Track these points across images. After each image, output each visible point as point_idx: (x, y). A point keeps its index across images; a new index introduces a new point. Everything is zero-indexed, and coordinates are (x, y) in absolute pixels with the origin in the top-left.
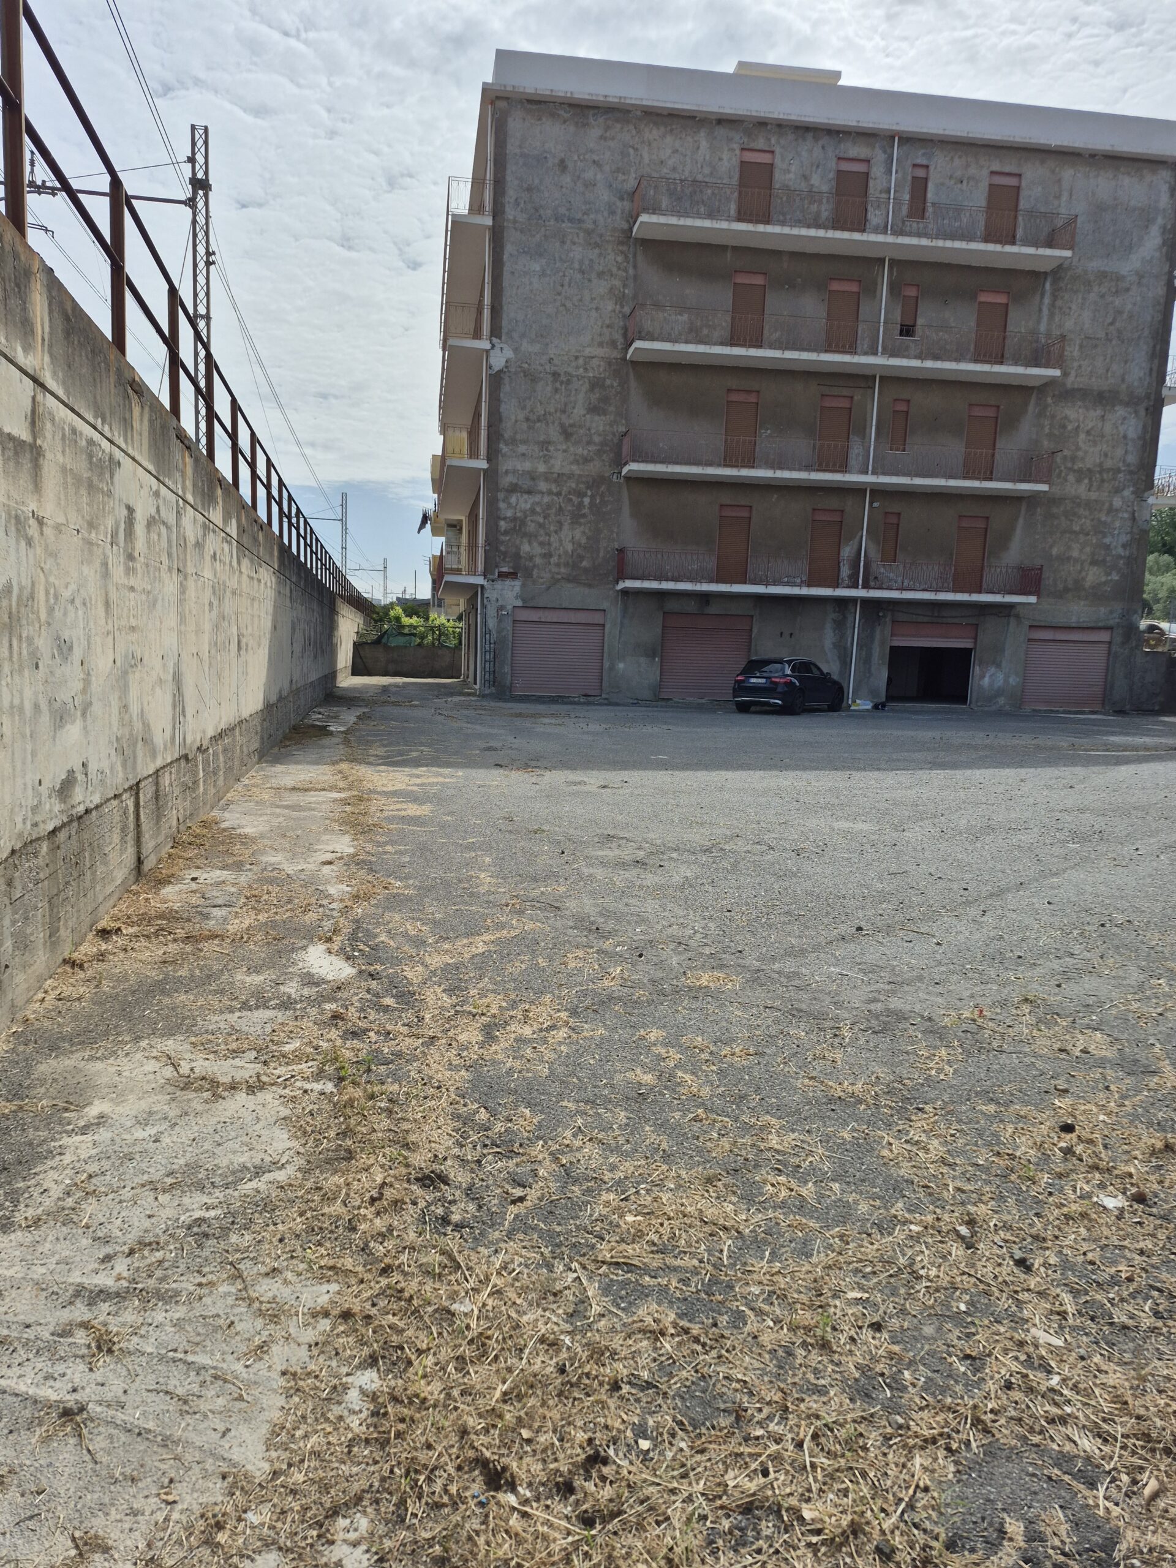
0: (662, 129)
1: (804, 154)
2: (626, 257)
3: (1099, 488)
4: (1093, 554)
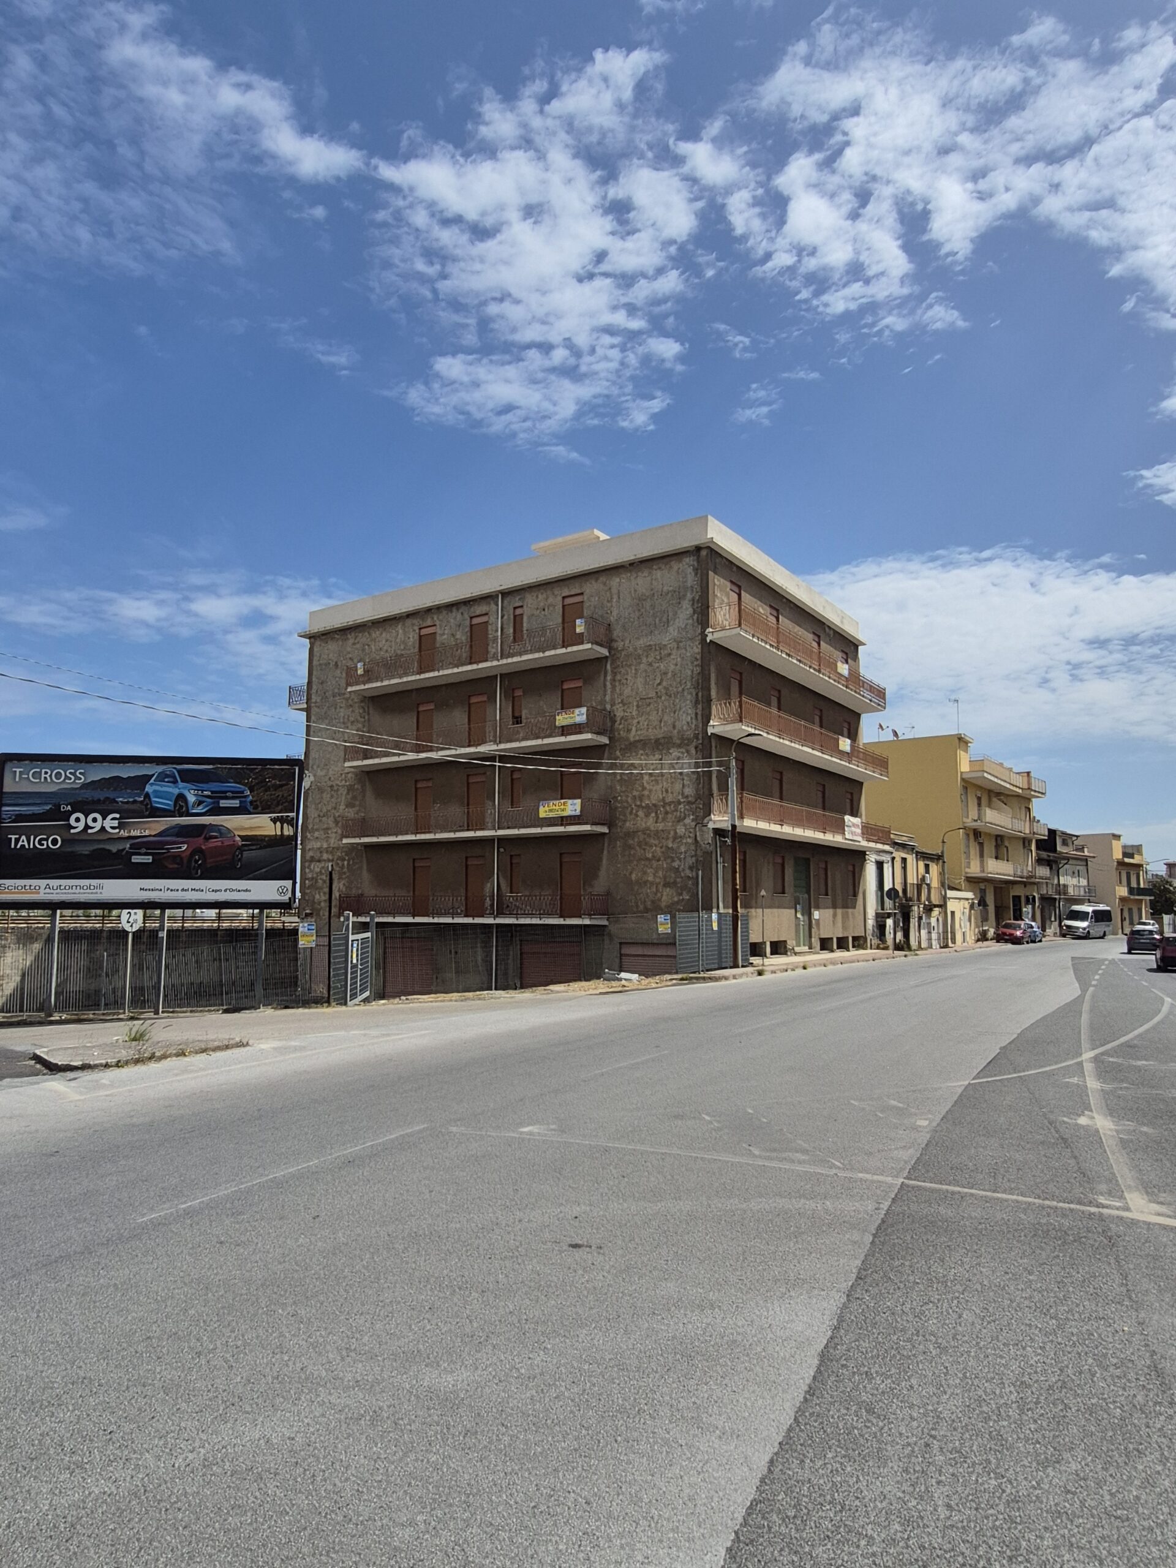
0: (380, 630)
1: (452, 621)
2: (364, 710)
3: (664, 819)
4: (665, 877)
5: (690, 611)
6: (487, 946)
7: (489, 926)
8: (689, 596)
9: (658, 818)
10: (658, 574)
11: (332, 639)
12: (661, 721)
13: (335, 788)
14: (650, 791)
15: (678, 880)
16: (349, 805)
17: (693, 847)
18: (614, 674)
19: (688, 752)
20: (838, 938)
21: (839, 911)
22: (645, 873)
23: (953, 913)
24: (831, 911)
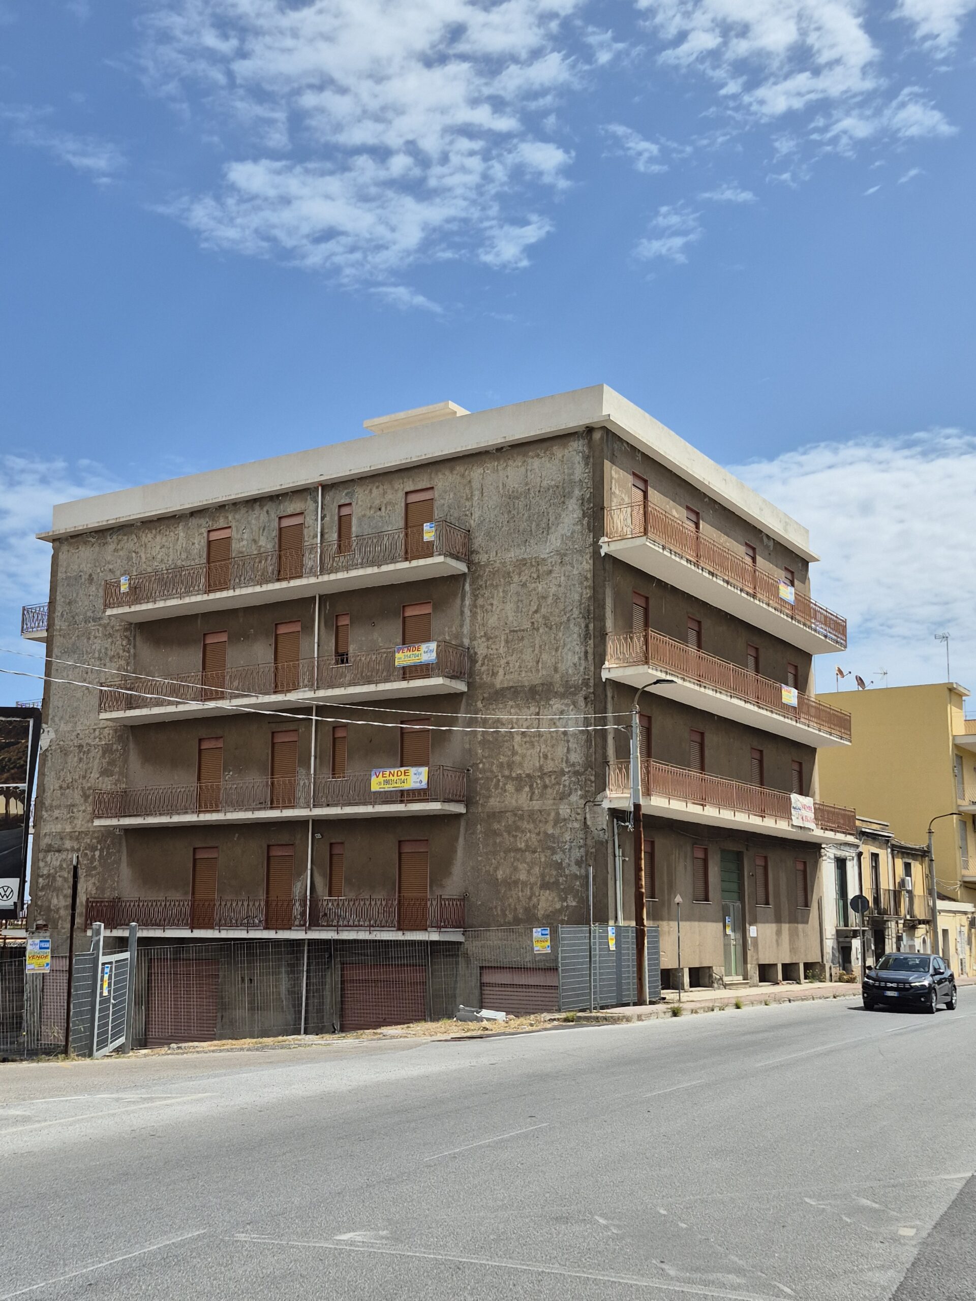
0: (154, 531)
1: (253, 521)
2: (129, 640)
3: (542, 796)
4: (543, 876)
5: (578, 514)
6: (294, 969)
7: (300, 942)
8: (577, 493)
9: (533, 793)
10: (536, 463)
11: (85, 543)
12: (538, 662)
13: (85, 749)
14: (523, 756)
15: (561, 880)
16: (105, 773)
17: (581, 835)
18: (475, 597)
19: (574, 703)
20: (783, 965)
21: (785, 927)
22: (516, 869)
23: (945, 932)
24: (774, 926)
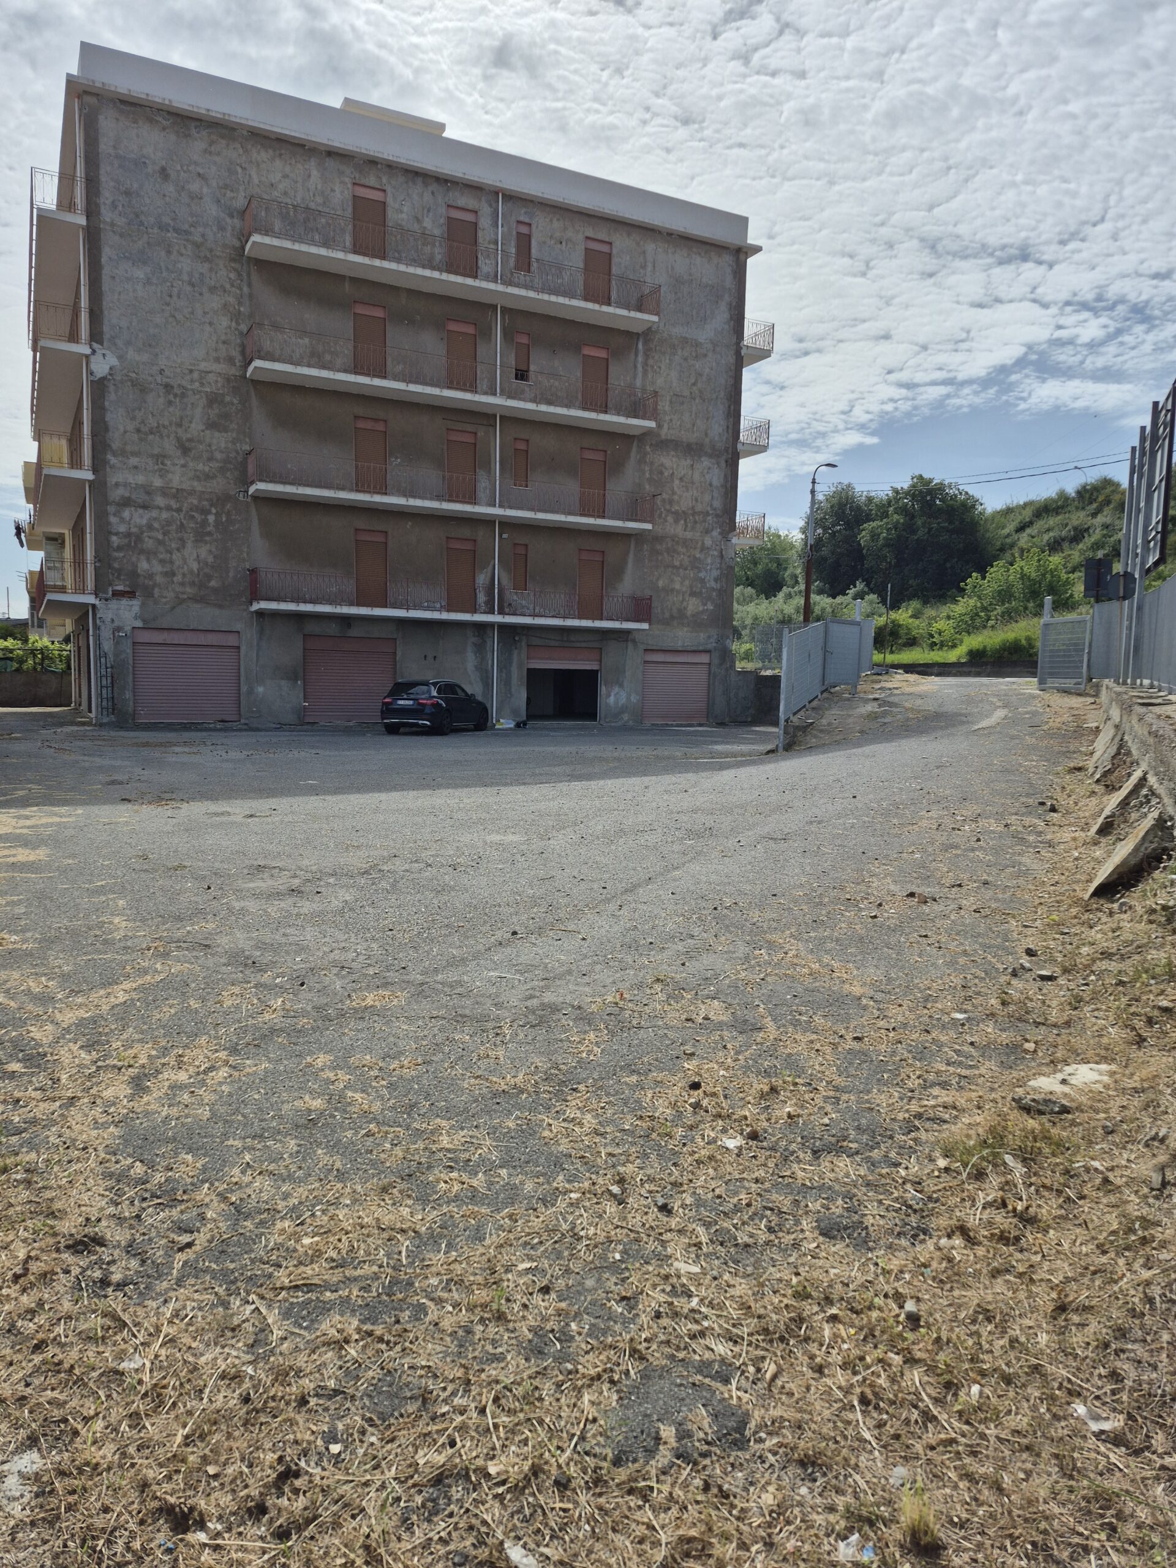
0: (271, 152)
1: (415, 196)
2: (239, 275)
4: (691, 587)
9: (687, 526)
13: (176, 391)
15: (703, 591)
16: (214, 426)
19: (718, 463)
22: (672, 581)
